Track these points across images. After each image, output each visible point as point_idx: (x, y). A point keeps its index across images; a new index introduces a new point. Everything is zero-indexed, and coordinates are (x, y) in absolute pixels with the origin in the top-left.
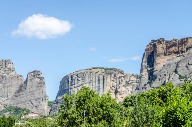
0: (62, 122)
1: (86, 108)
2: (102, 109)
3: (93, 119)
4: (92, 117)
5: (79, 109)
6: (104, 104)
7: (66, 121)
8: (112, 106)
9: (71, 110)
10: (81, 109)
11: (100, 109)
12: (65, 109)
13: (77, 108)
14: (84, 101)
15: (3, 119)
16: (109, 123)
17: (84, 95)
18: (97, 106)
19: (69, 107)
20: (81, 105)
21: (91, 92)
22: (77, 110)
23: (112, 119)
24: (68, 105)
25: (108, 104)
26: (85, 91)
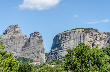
0: (67, 68)
1: (83, 57)
2: (94, 58)
3: (88, 65)
4: (88, 64)
5: (78, 58)
6: (95, 54)
7: (70, 66)
8: (100, 56)
9: (73, 59)
10: (80, 58)
11: (92, 58)
12: (69, 58)
13: (77, 58)
14: (82, 52)
15: (24, 66)
16: (99, 67)
17: (81, 49)
18: (91, 56)
19: (71, 57)
20: (80, 55)
21: (86, 46)
22: (77, 59)
23: (101, 65)
24: (70, 56)
25: (98, 54)
26: (82, 46)
